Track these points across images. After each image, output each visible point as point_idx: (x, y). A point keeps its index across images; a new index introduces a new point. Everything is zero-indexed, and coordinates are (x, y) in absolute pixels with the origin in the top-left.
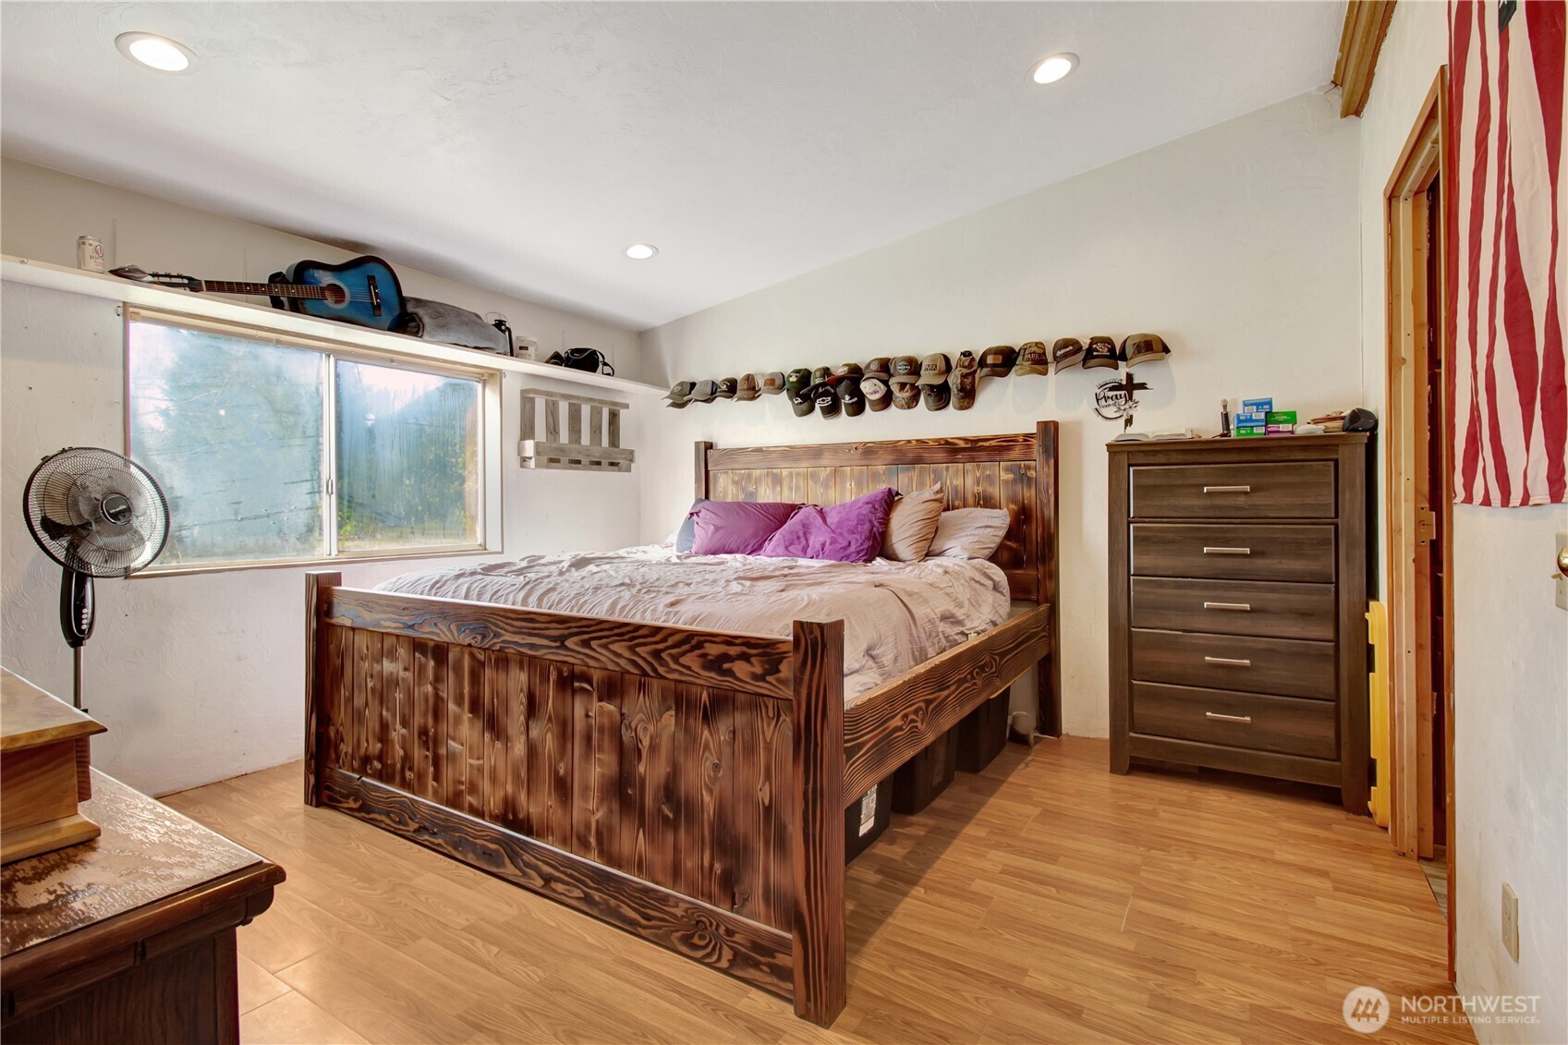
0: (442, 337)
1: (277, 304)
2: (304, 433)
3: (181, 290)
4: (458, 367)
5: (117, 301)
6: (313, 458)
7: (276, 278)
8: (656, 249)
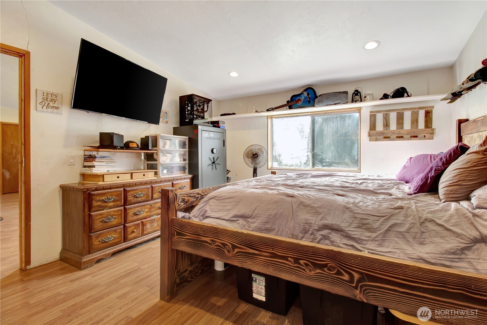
0: (321, 105)
1: (290, 108)
2: (306, 137)
3: (271, 111)
4: (343, 110)
5: (266, 116)
6: (308, 143)
7: (288, 102)
8: (378, 42)
